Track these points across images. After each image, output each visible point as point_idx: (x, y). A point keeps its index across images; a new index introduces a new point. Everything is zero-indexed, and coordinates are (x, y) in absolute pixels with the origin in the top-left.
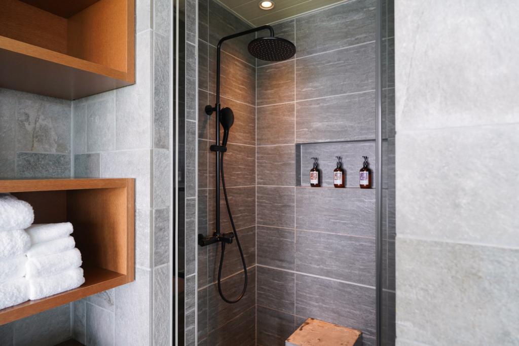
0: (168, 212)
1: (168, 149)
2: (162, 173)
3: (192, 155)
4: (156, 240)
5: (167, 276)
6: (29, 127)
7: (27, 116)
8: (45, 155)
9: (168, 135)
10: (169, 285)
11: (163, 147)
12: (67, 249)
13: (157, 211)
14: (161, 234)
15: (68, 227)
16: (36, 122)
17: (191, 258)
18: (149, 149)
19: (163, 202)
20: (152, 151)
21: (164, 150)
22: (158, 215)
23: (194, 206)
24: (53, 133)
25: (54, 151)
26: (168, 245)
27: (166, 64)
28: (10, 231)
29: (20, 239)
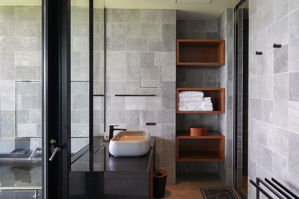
0: (232, 97)
1: (232, 80)
2: (230, 87)
3: (240, 82)
4: (229, 103)
5: (232, 113)
6: (208, 76)
7: (207, 73)
8: (211, 83)
9: (232, 77)
10: (232, 116)
11: (231, 80)
12: (209, 102)
13: (229, 96)
14: (230, 102)
15: (210, 98)
16: (209, 75)
17: (240, 110)
18: (226, 81)
19: (231, 94)
20: (227, 81)
21: (231, 81)
22: (229, 97)
23: (241, 96)
24: (213, 77)
25: (213, 82)
26: (232, 105)
27: (231, 59)
28: (200, 97)
29: (202, 99)
